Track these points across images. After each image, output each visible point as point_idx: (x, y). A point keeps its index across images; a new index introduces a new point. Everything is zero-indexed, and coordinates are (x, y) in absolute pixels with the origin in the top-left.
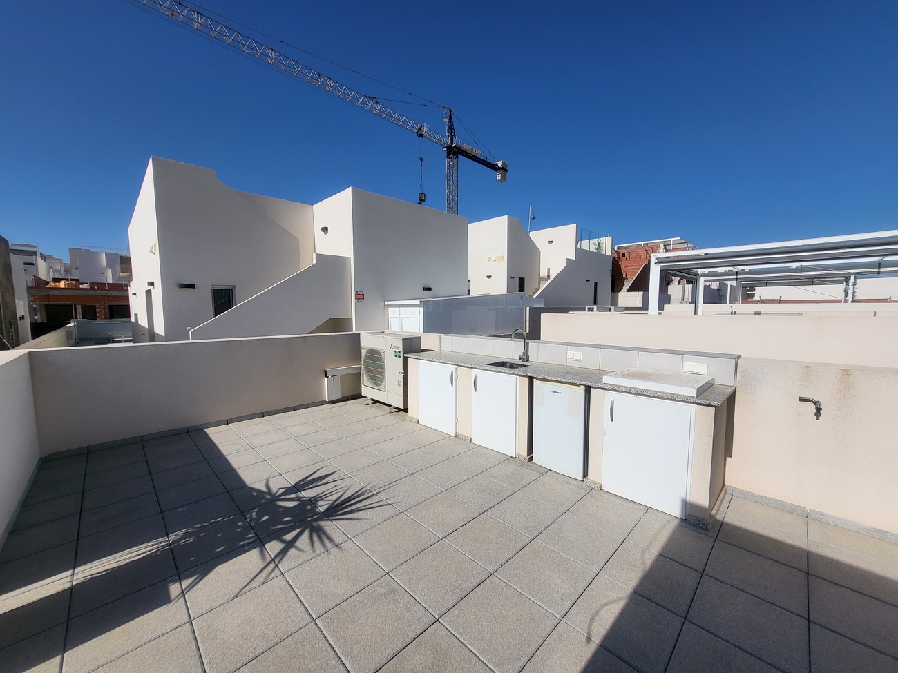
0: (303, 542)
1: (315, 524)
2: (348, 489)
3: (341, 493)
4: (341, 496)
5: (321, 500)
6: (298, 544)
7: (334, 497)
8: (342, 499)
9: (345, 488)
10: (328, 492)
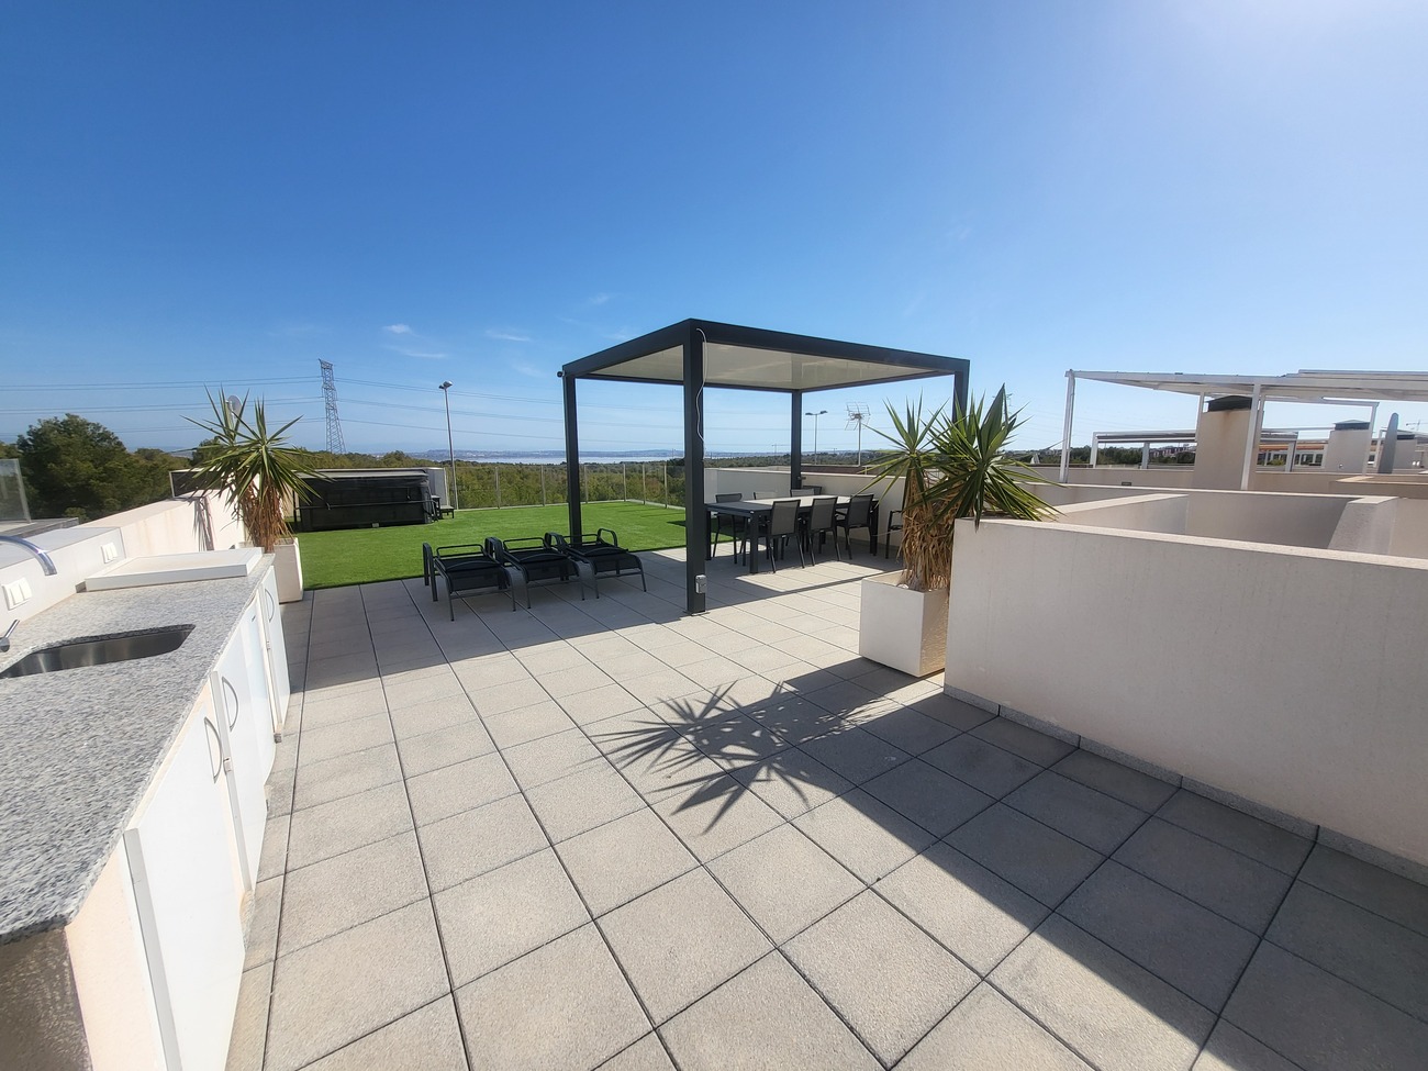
0: (698, 710)
1: (690, 722)
2: (652, 766)
3: (660, 761)
4: (660, 757)
5: (691, 752)
6: (703, 707)
7: (671, 754)
8: (658, 751)
9: (653, 769)
10: (679, 766)
